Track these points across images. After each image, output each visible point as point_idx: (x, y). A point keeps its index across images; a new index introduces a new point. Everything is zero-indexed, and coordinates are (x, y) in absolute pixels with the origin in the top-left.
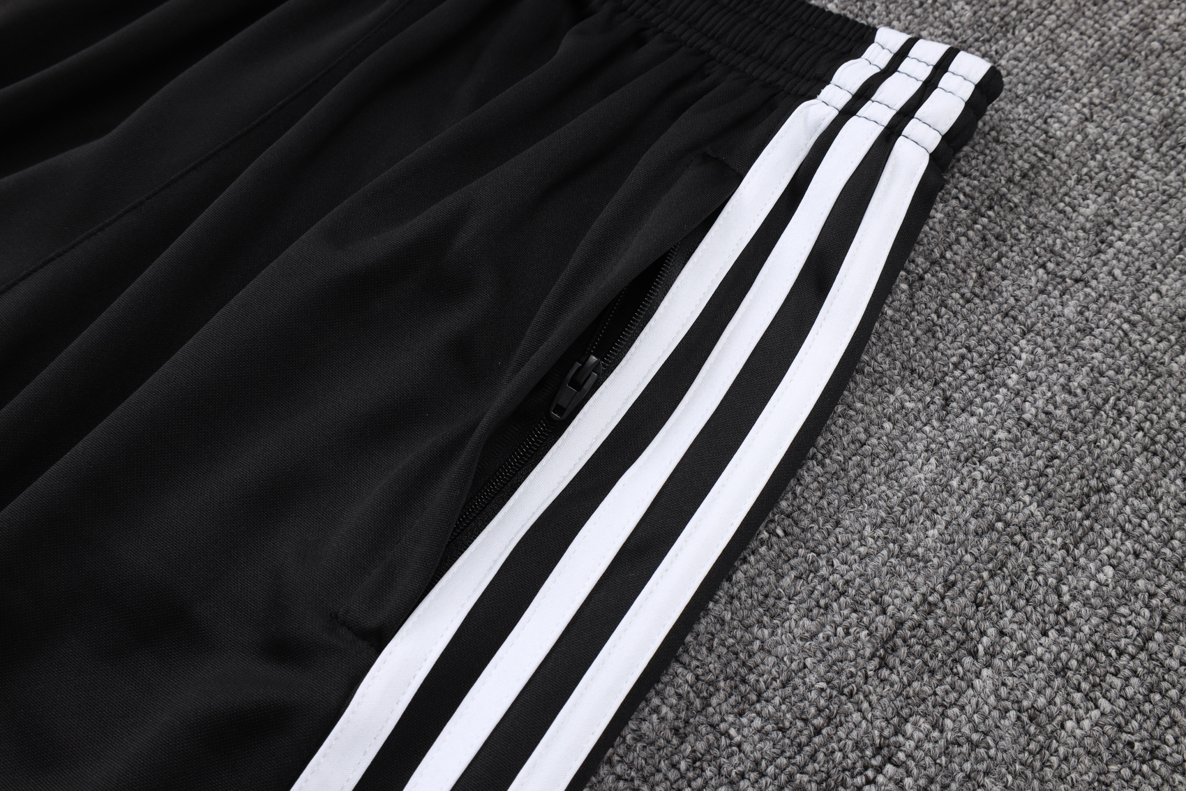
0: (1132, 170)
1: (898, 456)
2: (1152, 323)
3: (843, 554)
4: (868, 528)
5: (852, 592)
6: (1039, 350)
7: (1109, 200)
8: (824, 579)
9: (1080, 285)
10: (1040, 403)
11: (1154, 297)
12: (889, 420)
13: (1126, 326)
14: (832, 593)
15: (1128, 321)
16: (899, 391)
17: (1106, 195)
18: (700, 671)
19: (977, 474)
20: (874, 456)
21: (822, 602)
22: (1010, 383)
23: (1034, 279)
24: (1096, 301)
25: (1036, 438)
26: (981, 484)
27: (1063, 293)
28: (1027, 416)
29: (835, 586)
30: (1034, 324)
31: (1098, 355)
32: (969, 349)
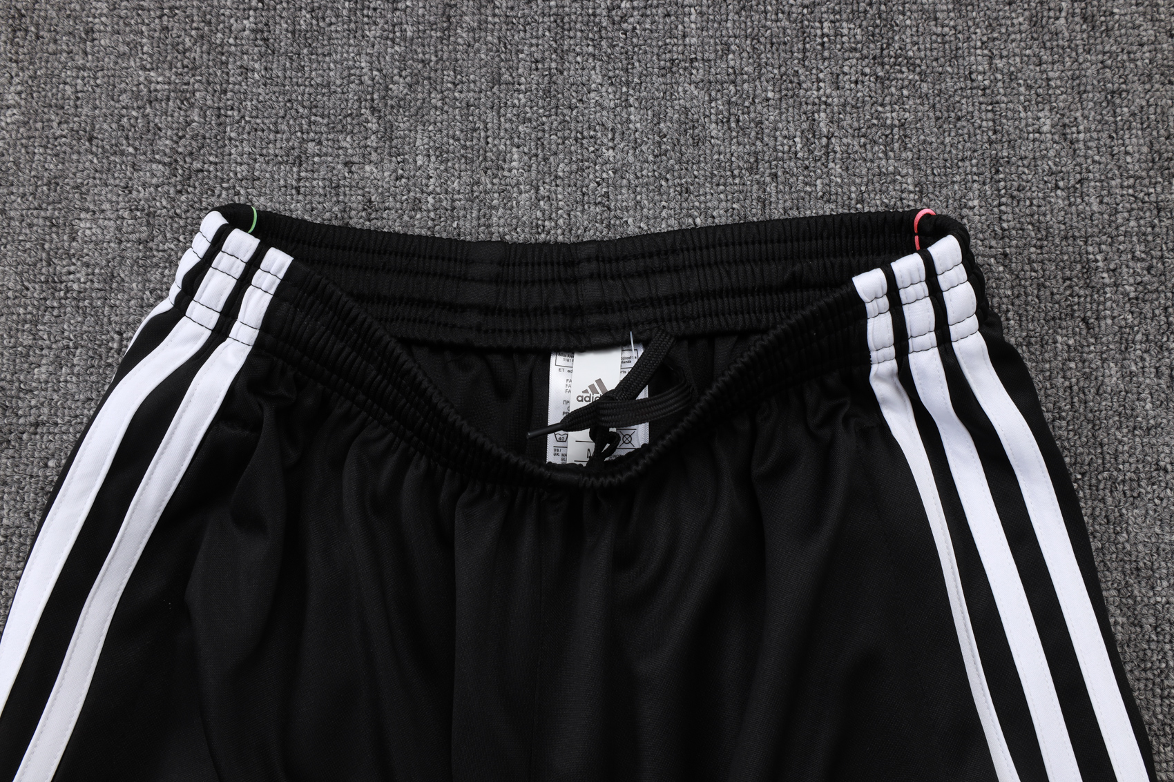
0: (1045, 76)
1: (1093, 378)
2: (1142, 178)
3: (1120, 460)
4: (1117, 433)
5: (1143, 475)
6: (1103, 247)
7: (1051, 110)
8: (1124, 481)
9: (1086, 184)
10: (1131, 280)
11: (1129, 159)
12: (1070, 361)
13: (1131, 191)
14: (1135, 484)
15: (1129, 187)
16: (1059, 338)
17: (1047, 107)
18: (1115, 585)
19: (1139, 352)
20: (1082, 390)
21: (1135, 494)
22: (1107, 281)
23: (1060, 201)
24: (1102, 188)
25: (1148, 304)
26: (1146, 356)
27: (1082, 197)
28: (1132, 295)
29: (1131, 479)
30: (1086, 232)
31: (1133, 223)
32: (1070, 279)
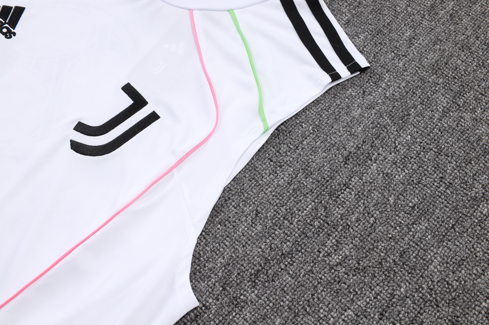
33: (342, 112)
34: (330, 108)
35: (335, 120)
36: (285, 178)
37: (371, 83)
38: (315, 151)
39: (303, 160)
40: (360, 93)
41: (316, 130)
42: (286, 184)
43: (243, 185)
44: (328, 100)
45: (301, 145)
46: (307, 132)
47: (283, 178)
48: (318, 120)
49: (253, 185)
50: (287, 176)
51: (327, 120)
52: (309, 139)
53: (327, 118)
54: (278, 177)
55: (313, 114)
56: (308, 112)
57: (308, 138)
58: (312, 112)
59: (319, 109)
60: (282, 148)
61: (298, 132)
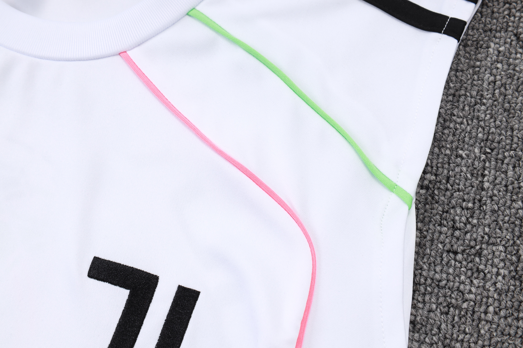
33: (507, 92)
34: (482, 96)
35: (506, 114)
36: (502, 271)
37: (518, 14)
38: (515, 191)
39: (507, 218)
40: (512, 41)
41: (489, 151)
42: (512, 282)
43: (439, 328)
44: (469, 82)
45: (484, 193)
46: (476, 163)
47: (498, 274)
48: (480, 129)
49: (456, 318)
50: (502, 264)
51: (492, 120)
52: (490, 175)
53: (491, 118)
54: (489, 276)
55: (462, 123)
56: (452, 125)
57: (486, 172)
58: (459, 120)
59: (467, 108)
60: (457, 218)
61: (461, 171)
